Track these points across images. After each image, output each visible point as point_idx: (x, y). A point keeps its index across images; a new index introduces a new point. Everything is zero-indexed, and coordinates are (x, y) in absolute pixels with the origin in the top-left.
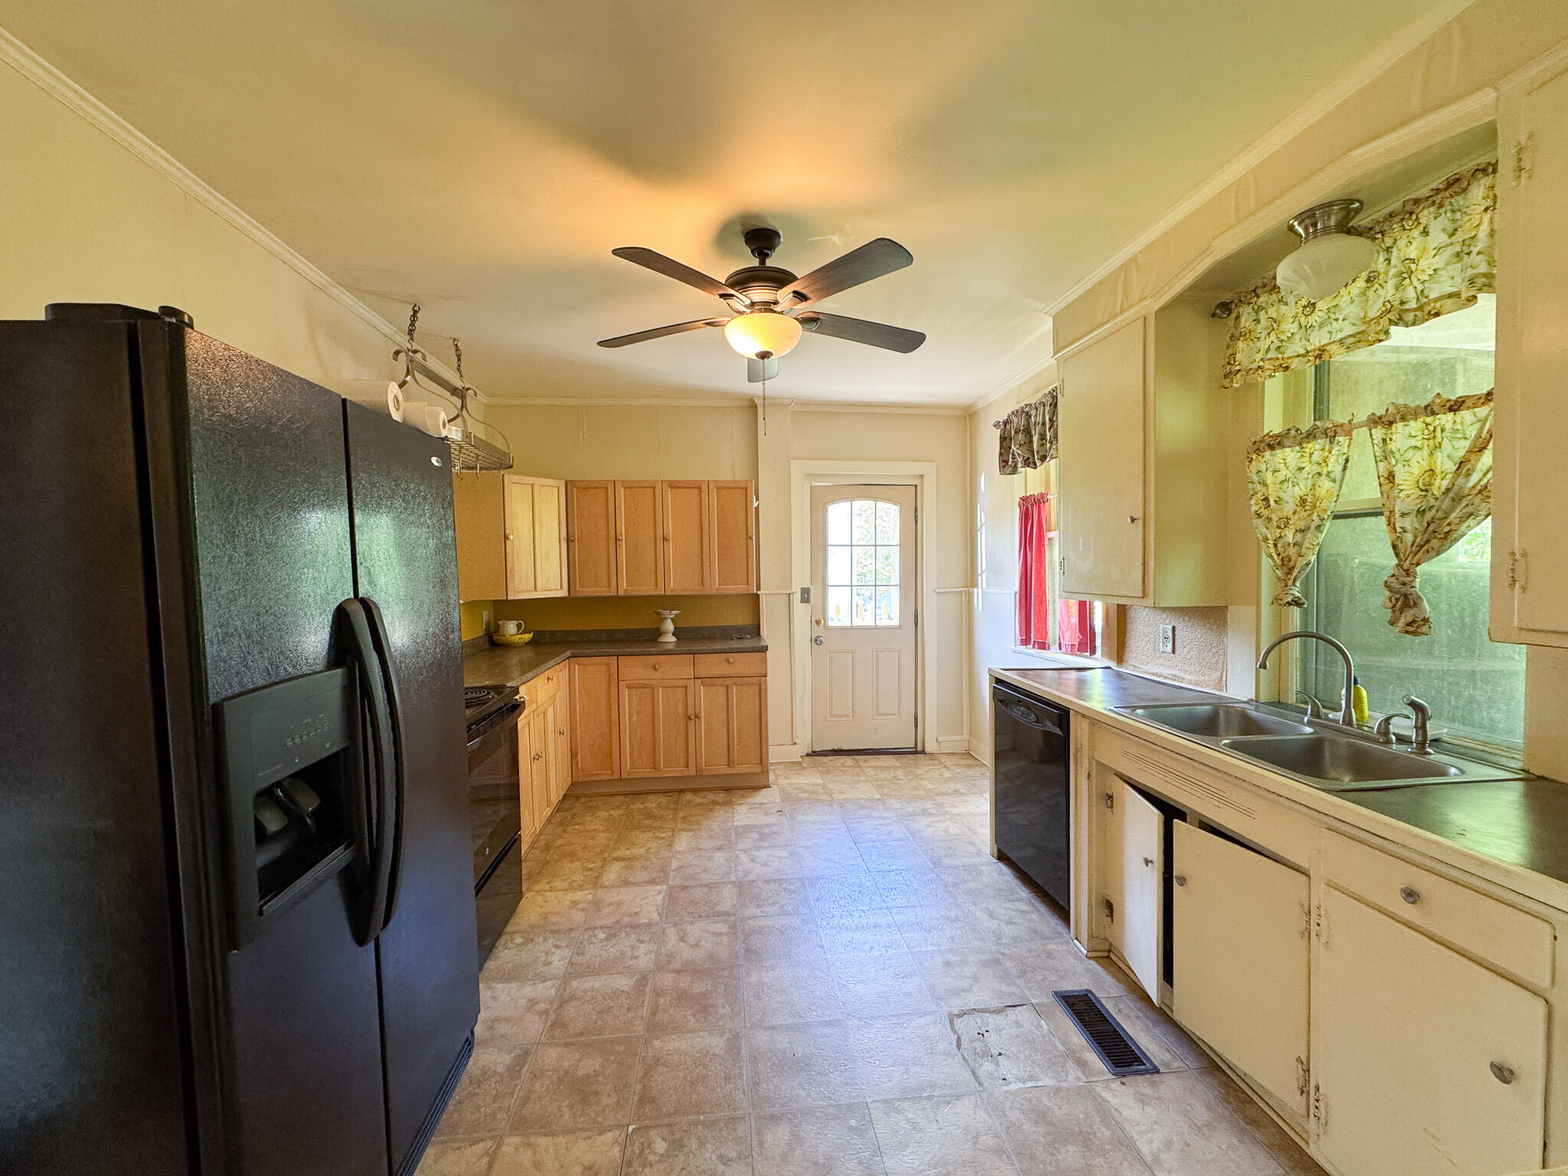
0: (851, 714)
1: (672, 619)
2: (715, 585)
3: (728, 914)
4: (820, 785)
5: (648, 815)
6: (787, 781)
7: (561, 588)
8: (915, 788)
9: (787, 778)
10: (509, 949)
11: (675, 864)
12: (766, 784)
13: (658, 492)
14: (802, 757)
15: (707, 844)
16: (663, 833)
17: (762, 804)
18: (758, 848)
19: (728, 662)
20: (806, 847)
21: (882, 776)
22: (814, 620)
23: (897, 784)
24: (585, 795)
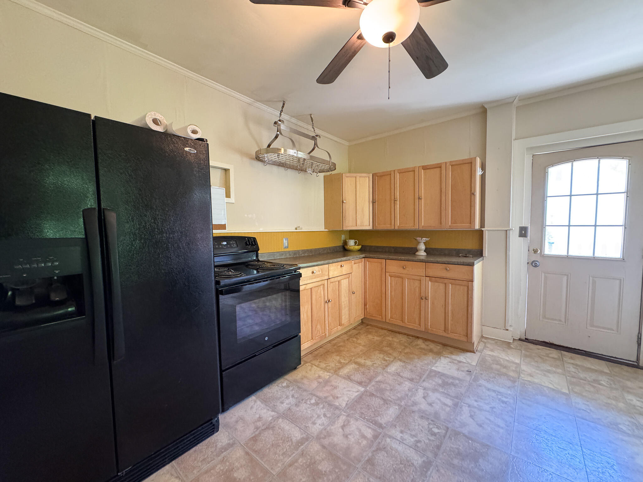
0: (563, 320)
1: (424, 242)
2: (448, 224)
3: (380, 426)
4: (516, 363)
5: (390, 345)
6: (490, 353)
7: (369, 225)
8: (616, 399)
9: (492, 350)
10: (278, 386)
11: (379, 378)
12: (471, 350)
13: (417, 173)
14: (514, 339)
15: (407, 374)
16: (389, 358)
17: (460, 362)
18: (435, 390)
19: (446, 269)
20: (469, 406)
21: (582, 375)
22: (531, 249)
23: (594, 387)
24: (371, 325)
